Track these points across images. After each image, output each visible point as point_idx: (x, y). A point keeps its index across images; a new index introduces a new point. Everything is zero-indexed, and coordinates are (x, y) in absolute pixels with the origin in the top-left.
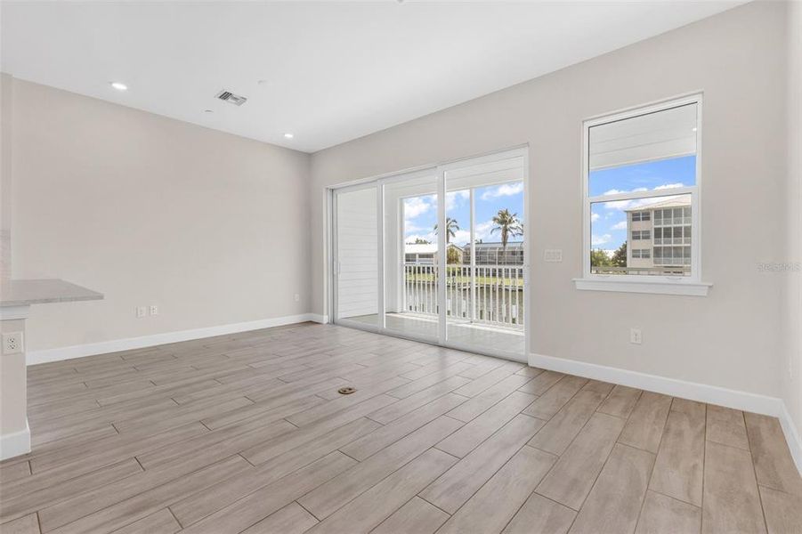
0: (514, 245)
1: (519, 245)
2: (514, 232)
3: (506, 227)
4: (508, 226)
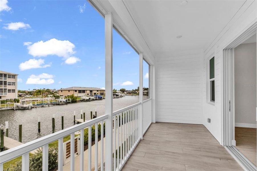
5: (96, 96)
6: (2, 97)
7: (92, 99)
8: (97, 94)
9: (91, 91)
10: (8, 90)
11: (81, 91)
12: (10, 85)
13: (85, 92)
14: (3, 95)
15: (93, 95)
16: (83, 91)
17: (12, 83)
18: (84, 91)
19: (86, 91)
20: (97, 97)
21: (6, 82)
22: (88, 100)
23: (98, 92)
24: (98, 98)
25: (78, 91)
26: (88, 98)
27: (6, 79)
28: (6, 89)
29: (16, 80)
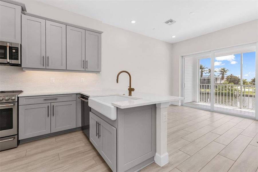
0: (205, 77)
1: (208, 77)
2: (205, 72)
3: (202, 70)
4: (203, 70)
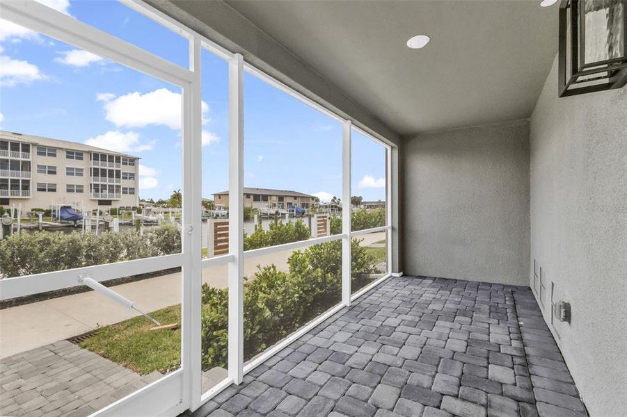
5: (291, 209)
6: (113, 203)
7: (282, 214)
8: (293, 204)
9: (281, 198)
10: (124, 189)
11: (259, 196)
12: (126, 178)
13: (267, 200)
14: (115, 199)
15: (285, 205)
16: (263, 196)
17: (130, 174)
18: (265, 198)
19: (269, 197)
20: (293, 211)
21: (120, 171)
22: (274, 215)
23: (296, 202)
24: (295, 213)
25: (252, 197)
26: (273, 211)
27: (119, 166)
28: (119, 186)
29: (137, 169)
